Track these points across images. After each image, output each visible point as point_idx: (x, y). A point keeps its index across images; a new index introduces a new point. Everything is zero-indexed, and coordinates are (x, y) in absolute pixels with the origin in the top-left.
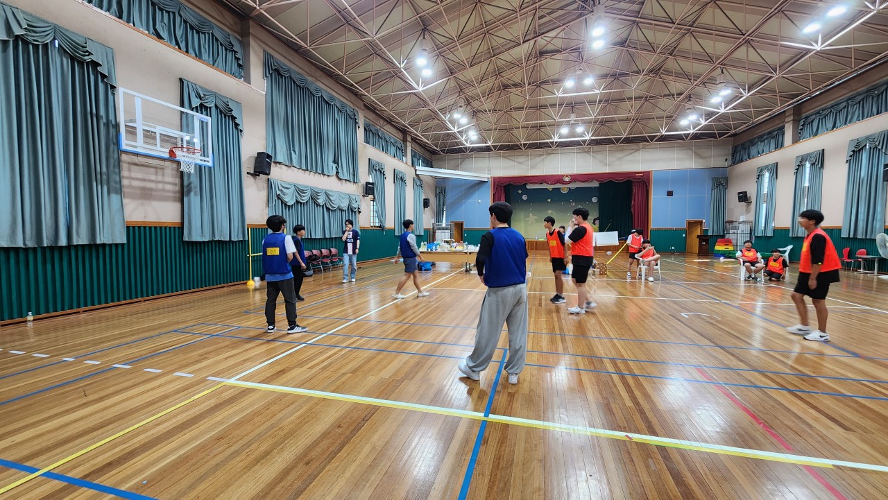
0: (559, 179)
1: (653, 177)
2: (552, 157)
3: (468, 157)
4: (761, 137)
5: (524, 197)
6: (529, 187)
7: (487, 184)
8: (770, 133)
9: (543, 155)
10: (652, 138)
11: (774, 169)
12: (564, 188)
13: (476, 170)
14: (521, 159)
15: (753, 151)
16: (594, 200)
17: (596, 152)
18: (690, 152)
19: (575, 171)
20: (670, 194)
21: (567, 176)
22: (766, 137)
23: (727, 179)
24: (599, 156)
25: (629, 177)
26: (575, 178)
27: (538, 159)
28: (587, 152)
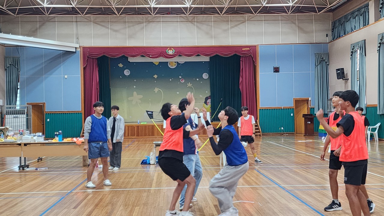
0: (161, 52)
1: (259, 51)
2: (152, 25)
3: (49, 20)
4: (353, 13)
5: (127, 73)
6: (131, 60)
7: (75, 55)
8: (359, 10)
9: (143, 23)
10: (256, 9)
11: (363, 46)
12: (172, 63)
13: (60, 37)
14: (117, 27)
15: (348, 27)
16: (205, 76)
17: (201, 22)
18: (293, 25)
19: (179, 43)
20: (276, 70)
21: (170, 48)
22: (356, 13)
23: (328, 55)
24: (204, 27)
25: (236, 52)
26: (180, 51)
27: (138, 27)
28: (191, 22)
